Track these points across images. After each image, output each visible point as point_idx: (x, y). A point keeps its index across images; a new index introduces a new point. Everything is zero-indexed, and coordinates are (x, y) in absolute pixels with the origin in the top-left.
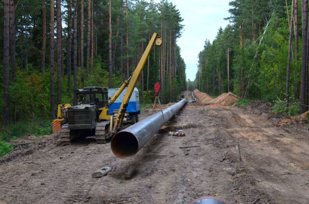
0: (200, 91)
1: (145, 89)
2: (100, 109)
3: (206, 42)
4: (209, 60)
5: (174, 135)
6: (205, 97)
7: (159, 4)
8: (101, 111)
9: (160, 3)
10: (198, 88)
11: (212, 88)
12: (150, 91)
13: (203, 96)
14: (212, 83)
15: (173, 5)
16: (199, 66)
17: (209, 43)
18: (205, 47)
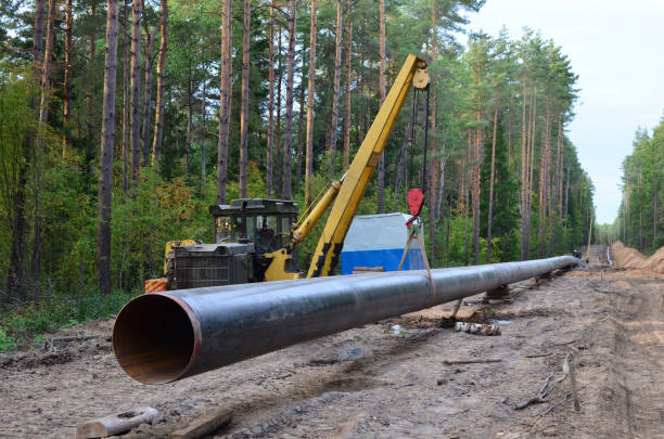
0: (626, 245)
1: (484, 234)
2: (268, 255)
3: (637, 133)
4: (644, 174)
5: (468, 332)
6: (632, 258)
7: (519, 43)
8: (271, 260)
9: (520, 39)
10: (621, 239)
11: (651, 237)
12: (496, 240)
13: (628, 254)
14: (651, 227)
15: (556, 46)
16: (625, 189)
17: (646, 136)
18: (636, 144)
